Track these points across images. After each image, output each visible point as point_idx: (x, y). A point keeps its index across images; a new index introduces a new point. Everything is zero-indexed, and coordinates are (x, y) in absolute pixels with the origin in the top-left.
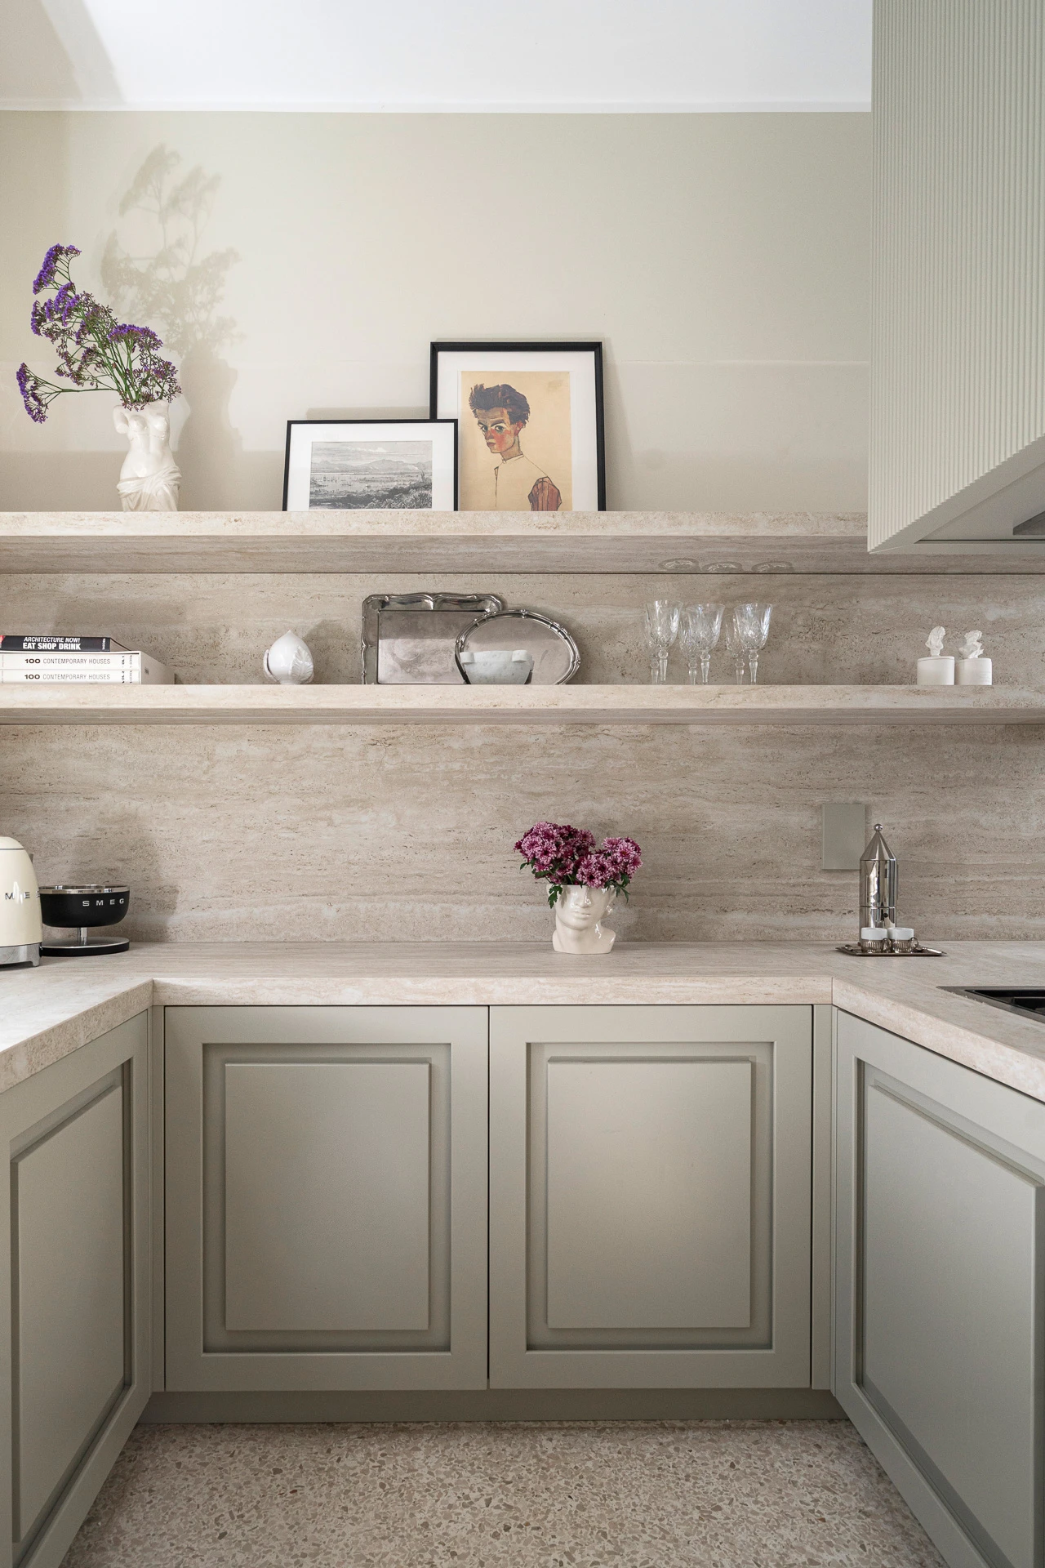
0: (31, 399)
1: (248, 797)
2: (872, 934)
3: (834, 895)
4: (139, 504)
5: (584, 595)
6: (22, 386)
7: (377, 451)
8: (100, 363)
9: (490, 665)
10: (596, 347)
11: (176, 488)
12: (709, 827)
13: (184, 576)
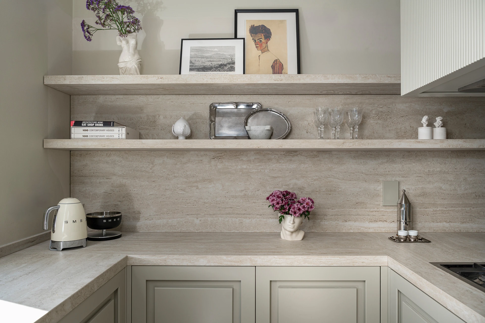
0: (86, 33)
1: (166, 178)
2: (402, 233)
3: (387, 215)
4: (126, 71)
5: (293, 103)
6: (83, 28)
7: (215, 50)
8: (111, 20)
9: (257, 131)
10: (296, 11)
11: (140, 65)
12: (340, 190)
13: (143, 96)
